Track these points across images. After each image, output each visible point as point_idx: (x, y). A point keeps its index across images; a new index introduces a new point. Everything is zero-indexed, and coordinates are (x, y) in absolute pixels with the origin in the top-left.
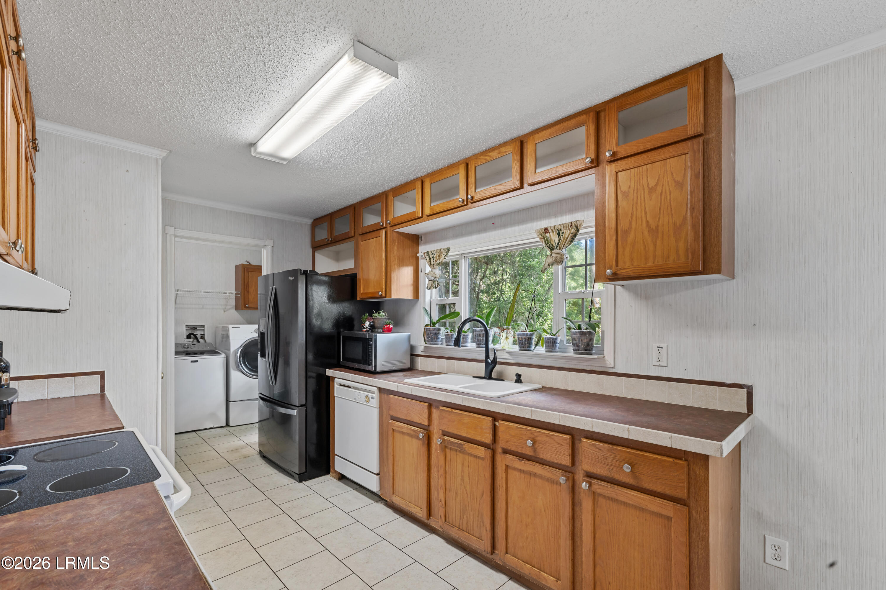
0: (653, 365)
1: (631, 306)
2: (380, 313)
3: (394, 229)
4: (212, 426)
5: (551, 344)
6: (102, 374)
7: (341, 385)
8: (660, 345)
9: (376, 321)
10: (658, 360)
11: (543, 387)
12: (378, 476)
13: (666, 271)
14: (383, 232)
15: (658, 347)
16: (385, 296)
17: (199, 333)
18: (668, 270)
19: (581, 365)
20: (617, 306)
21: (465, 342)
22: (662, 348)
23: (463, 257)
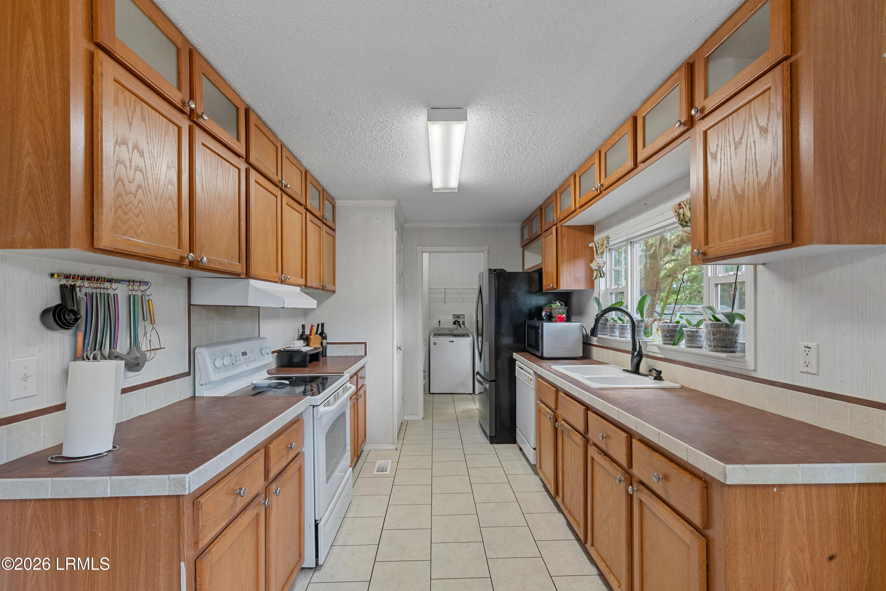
0: (800, 370)
1: (774, 291)
2: (556, 303)
3: (561, 224)
4: (463, 392)
5: (693, 338)
6: (365, 344)
7: (520, 367)
8: (808, 344)
9: (552, 311)
10: (805, 366)
11: (682, 387)
12: (535, 451)
13: (750, 246)
14: (554, 228)
15: (805, 347)
16: (556, 288)
17: (461, 320)
18: (752, 245)
19: (722, 365)
20: (758, 292)
21: (624, 333)
22: (810, 348)
23: (629, 243)
